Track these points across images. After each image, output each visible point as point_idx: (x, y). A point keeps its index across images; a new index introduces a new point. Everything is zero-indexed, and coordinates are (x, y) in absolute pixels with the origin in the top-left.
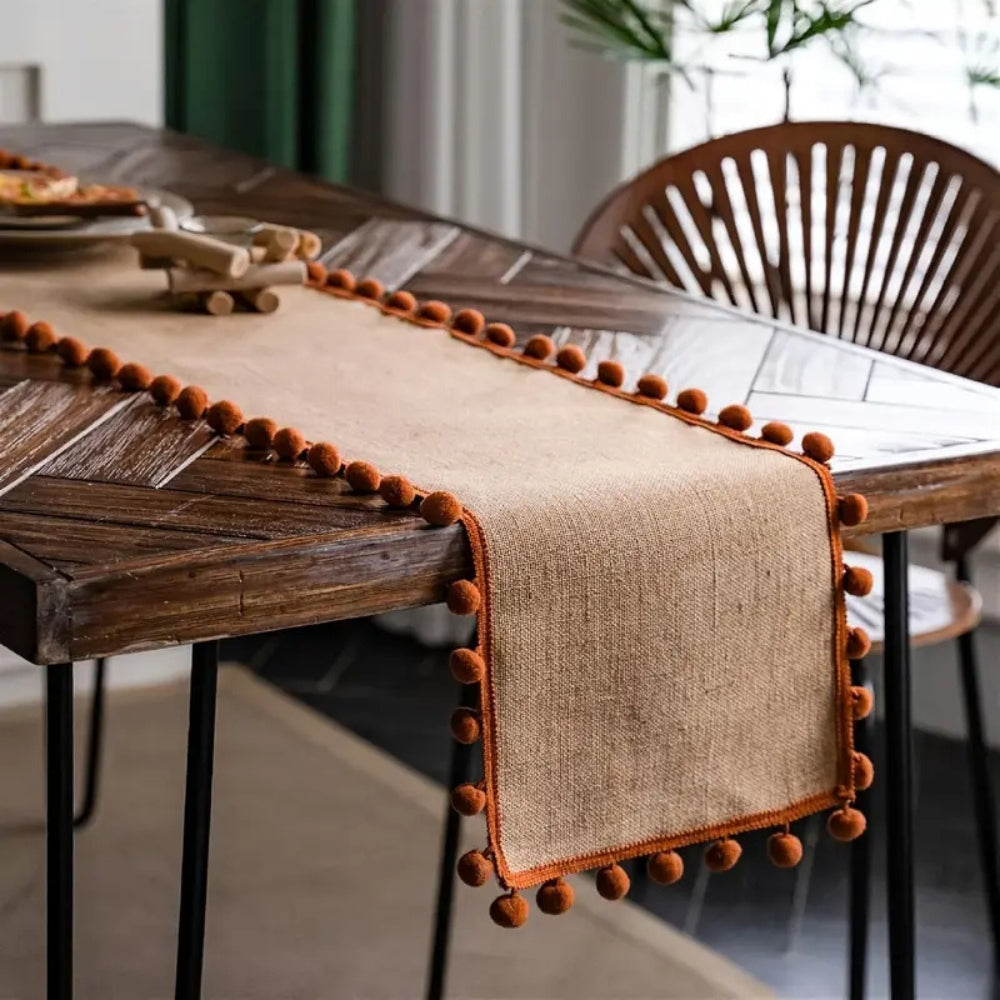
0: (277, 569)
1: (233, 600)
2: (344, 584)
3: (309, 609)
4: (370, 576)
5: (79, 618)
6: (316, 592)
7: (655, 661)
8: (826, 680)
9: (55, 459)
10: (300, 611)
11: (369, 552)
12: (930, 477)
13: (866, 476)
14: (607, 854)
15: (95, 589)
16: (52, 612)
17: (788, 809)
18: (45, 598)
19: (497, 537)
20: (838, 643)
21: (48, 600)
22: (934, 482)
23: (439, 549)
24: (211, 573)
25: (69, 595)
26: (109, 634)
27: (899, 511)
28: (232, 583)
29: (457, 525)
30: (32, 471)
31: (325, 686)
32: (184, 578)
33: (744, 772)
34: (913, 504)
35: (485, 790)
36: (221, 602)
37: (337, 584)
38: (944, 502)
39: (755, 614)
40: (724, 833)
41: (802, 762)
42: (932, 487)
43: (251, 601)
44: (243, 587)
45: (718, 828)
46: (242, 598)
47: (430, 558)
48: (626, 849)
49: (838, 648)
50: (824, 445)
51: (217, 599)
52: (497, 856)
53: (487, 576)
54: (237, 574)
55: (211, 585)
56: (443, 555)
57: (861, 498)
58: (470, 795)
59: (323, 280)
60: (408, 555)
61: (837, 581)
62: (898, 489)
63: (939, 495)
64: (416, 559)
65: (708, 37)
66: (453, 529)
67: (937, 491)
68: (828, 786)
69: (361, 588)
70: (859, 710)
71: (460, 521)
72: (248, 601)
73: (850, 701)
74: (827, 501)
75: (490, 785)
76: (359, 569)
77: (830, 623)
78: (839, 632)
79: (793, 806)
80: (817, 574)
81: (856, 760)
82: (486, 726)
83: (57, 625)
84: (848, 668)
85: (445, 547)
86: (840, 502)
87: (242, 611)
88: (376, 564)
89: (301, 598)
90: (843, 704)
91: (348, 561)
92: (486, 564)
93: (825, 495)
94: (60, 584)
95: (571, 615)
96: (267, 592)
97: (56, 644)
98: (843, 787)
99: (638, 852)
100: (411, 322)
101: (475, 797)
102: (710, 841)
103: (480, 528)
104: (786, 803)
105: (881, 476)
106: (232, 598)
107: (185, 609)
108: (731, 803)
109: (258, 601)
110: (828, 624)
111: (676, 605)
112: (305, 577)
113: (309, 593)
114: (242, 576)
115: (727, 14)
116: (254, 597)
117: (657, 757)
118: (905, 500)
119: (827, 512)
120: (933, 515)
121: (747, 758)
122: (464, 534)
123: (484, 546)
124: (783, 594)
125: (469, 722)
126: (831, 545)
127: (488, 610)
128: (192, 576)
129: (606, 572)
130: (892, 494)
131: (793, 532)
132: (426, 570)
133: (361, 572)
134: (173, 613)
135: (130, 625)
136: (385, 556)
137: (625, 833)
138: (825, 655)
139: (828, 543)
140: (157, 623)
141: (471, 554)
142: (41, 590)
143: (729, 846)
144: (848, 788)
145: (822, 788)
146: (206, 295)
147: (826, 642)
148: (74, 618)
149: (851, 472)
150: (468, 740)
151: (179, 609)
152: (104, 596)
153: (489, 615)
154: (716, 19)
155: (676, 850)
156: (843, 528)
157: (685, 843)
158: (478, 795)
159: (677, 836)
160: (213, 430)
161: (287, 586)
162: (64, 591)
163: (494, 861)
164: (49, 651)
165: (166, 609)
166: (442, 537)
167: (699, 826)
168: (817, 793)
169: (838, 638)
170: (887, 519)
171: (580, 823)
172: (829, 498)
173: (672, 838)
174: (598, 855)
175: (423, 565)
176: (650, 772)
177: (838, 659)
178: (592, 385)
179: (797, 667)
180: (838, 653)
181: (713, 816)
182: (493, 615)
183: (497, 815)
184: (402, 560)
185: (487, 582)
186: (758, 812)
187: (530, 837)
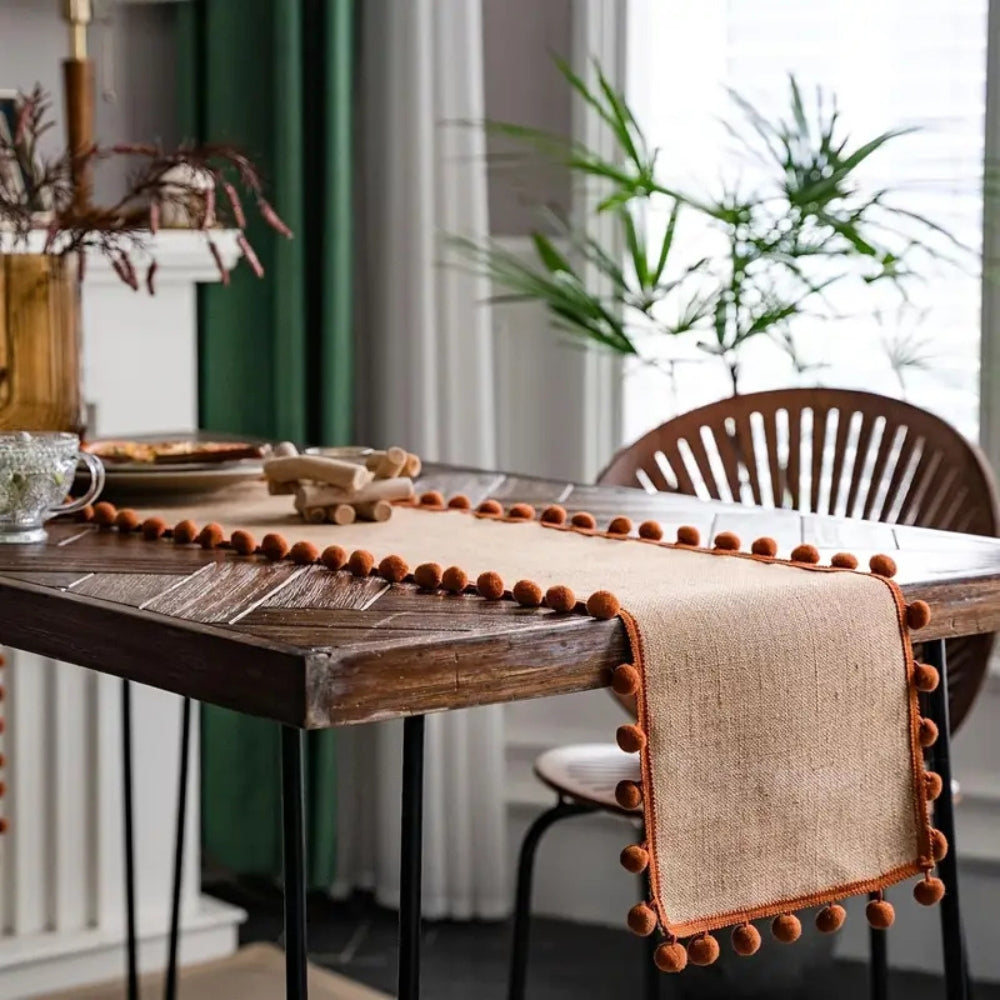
0: (482, 653)
1: (451, 678)
2: (533, 667)
3: (509, 688)
4: (553, 661)
5: (338, 688)
6: (513, 673)
7: (773, 740)
8: (905, 764)
9: (270, 599)
10: (500, 690)
11: (551, 640)
12: (974, 592)
13: (926, 588)
14: (742, 912)
15: (348, 663)
16: (317, 685)
17: (880, 877)
18: (312, 669)
19: (648, 629)
20: (912, 731)
21: (315, 671)
22: (979, 595)
23: (603, 639)
24: (433, 654)
25: (329, 668)
26: (359, 704)
27: (951, 620)
28: (450, 663)
29: (617, 619)
30: (256, 605)
31: (345, 957)
32: (414, 656)
33: (844, 844)
34: (962, 614)
35: (647, 849)
36: (442, 679)
37: (528, 667)
38: (985, 613)
39: (848, 702)
40: (830, 898)
41: (889, 837)
42: (976, 600)
43: (464, 679)
44: (459, 667)
45: (827, 893)
46: (457, 677)
47: (597, 647)
48: (756, 909)
49: (913, 735)
50: (888, 564)
51: (439, 676)
52: (659, 908)
53: (643, 661)
54: (453, 655)
55: (435, 664)
56: (607, 644)
57: (924, 603)
58: (637, 853)
59: (417, 500)
60: (581, 644)
61: (909, 675)
62: (948, 601)
63: (982, 607)
64: (586, 647)
65: (672, 336)
66: (613, 622)
67: (981, 602)
68: (911, 860)
69: (545, 670)
70: (932, 791)
71: (619, 616)
72: (463, 679)
73: (924, 783)
74: (897, 607)
75: (650, 845)
76: (544, 655)
77: (906, 714)
78: (912, 722)
79: (884, 876)
80: (894, 669)
81: (932, 833)
82: (646, 793)
83: (322, 694)
84: (921, 754)
85: (608, 637)
86: (908, 608)
87: (458, 687)
88: (558, 651)
89: (502, 678)
90: (919, 787)
91: (536, 647)
92: (641, 651)
93: (895, 602)
94: (323, 658)
95: (707, 698)
96: (477, 671)
97: (320, 710)
98: (924, 858)
99: (765, 913)
100: (504, 521)
101: (640, 854)
102: (821, 906)
103: (635, 621)
104: (879, 874)
105: (937, 589)
106: (451, 675)
107: (416, 685)
108: (836, 871)
109: (470, 679)
110: (904, 715)
111: (788, 691)
112: (504, 660)
113: (507, 674)
114: (457, 657)
115: (682, 321)
116: (466, 676)
117: (777, 827)
118: (955, 610)
119: (898, 617)
120: (977, 624)
121: (846, 833)
122: (622, 627)
123: (639, 636)
124: (868, 687)
125: (632, 790)
126: (903, 645)
127: (645, 691)
128: (420, 655)
129: (733, 661)
130: (946, 604)
131: (873, 633)
132: (595, 657)
133: (546, 658)
134: (406, 687)
135: (375, 696)
136: (563, 644)
137: (755, 895)
138: (902, 743)
139: (900, 642)
140: (395, 695)
141: (629, 643)
142: (309, 664)
143: (836, 909)
144: (928, 858)
145: (907, 859)
146: (333, 507)
147: (902, 730)
148: (333, 688)
149: (913, 584)
150: (632, 806)
151: (410, 684)
152: (356, 670)
153: (645, 696)
154: (675, 324)
155: (795, 913)
156: (911, 632)
157: (801, 905)
158: (643, 853)
159: (795, 900)
160: (384, 581)
161: (490, 666)
162: (326, 665)
163: (657, 911)
164: (315, 716)
165: (402, 683)
166: (606, 629)
167: (811, 892)
168: (903, 863)
169: (912, 726)
170: (941, 627)
171: (721, 885)
172: (899, 604)
173: (791, 901)
174: (734, 913)
175: (592, 652)
176: (772, 840)
177: (913, 745)
178: (676, 546)
179: (882, 752)
180: (913, 740)
181: (822, 883)
182: (649, 697)
183: (657, 872)
184: (576, 648)
185: (643, 667)
186: (857, 880)
187: (681, 895)
